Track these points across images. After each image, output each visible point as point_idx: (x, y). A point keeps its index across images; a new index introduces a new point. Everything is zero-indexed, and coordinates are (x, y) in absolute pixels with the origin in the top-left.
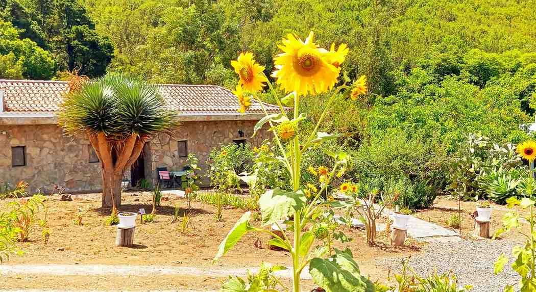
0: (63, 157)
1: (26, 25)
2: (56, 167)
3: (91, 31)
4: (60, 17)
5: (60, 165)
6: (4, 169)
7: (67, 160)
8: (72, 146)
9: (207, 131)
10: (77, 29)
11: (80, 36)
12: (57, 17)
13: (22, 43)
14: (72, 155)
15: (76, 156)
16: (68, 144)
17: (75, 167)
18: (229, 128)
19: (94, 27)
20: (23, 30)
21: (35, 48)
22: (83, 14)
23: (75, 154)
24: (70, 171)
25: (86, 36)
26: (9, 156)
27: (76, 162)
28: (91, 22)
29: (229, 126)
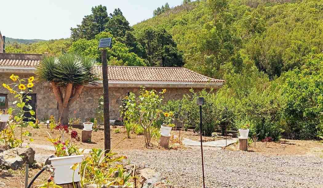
0: (85, 105)
1: (135, 45)
2: (80, 111)
3: (174, 48)
4: (158, 41)
5: (83, 110)
6: (53, 110)
7: (87, 107)
8: (90, 99)
9: (170, 94)
10: (166, 47)
11: (167, 50)
12: (156, 41)
13: (130, 54)
14: (89, 105)
15: (92, 105)
16: (87, 98)
17: (91, 111)
18: (186, 93)
19: (176, 46)
20: (132, 48)
21: (137, 57)
22: (170, 39)
23: (91, 104)
24: (88, 113)
25: (170, 51)
26: (56, 104)
27: (92, 108)
28: (174, 43)
29: (185, 91)
